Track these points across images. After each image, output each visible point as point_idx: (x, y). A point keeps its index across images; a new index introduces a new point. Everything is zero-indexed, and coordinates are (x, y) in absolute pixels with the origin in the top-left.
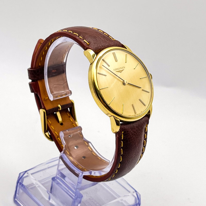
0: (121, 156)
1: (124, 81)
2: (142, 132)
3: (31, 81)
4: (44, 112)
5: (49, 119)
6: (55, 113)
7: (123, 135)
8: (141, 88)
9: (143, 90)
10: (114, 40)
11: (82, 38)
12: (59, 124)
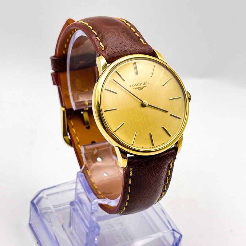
0: (128, 194)
1: (142, 102)
3: (54, 71)
4: (63, 111)
5: (72, 119)
6: (82, 113)
7: (131, 172)
8: (168, 112)
9: (171, 115)
10: (145, 44)
11: (99, 40)
12: (84, 127)
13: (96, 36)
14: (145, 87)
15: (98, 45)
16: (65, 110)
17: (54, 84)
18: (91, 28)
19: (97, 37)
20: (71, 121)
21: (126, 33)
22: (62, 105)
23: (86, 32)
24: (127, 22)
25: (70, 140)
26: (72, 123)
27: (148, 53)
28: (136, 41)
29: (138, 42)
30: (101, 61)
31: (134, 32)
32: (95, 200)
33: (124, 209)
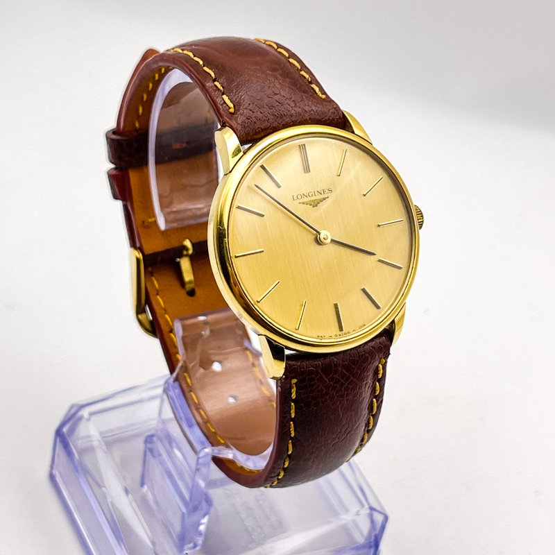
0: (290, 441)
1: (319, 233)
2: (361, 379)
3: (113, 166)
4: (138, 260)
5: (154, 275)
6: (178, 260)
7: (295, 388)
8: (374, 254)
9: (380, 261)
10: (324, 96)
11: (221, 88)
12: (183, 293)
13: (214, 80)
14: (324, 199)
15: (218, 100)
16: (140, 256)
17: (115, 197)
18: (201, 63)
19: (217, 83)
20: (154, 279)
21: (281, 72)
22: (133, 244)
23: (190, 70)
24: (279, 46)
25: (152, 323)
26: (155, 282)
27: (331, 118)
28: (305, 92)
29: (308, 93)
30: (227, 140)
31: (298, 69)
32: (205, 448)
33: (282, 474)
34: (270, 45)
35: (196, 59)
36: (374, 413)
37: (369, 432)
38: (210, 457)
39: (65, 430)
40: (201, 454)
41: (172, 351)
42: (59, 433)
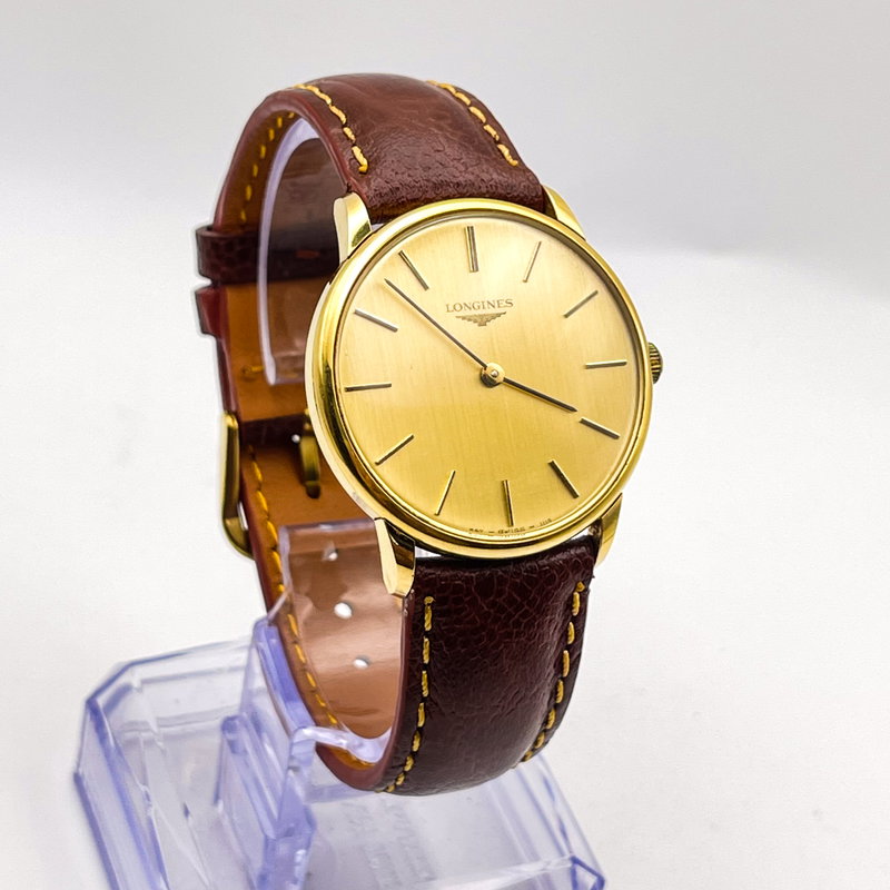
0: (422, 704)
1: (485, 367)
2: (542, 611)
3: (207, 282)
4: (230, 430)
5: (257, 458)
6: (296, 438)
7: (430, 611)
8: (573, 410)
9: (583, 422)
10: (515, 163)
11: (352, 137)
12: (301, 491)
13: (344, 126)
14: (499, 315)
15: (346, 154)
16: (235, 424)
17: (204, 331)
18: (329, 101)
19: (347, 130)
20: (256, 465)
21: (450, 121)
22: (228, 408)
23: (310, 111)
24: (458, 90)
25: (246, 534)
26: (258, 471)
27: (522, 195)
28: (485, 152)
29: (490, 155)
30: (351, 215)
31: (481, 122)
32: (304, 727)
33: (410, 763)
34: (446, 89)
35: (334, 109)
36: (566, 674)
37: (559, 708)
38: (312, 746)
39: (101, 701)
40: (297, 739)
41: (274, 579)
42: (90, 704)
